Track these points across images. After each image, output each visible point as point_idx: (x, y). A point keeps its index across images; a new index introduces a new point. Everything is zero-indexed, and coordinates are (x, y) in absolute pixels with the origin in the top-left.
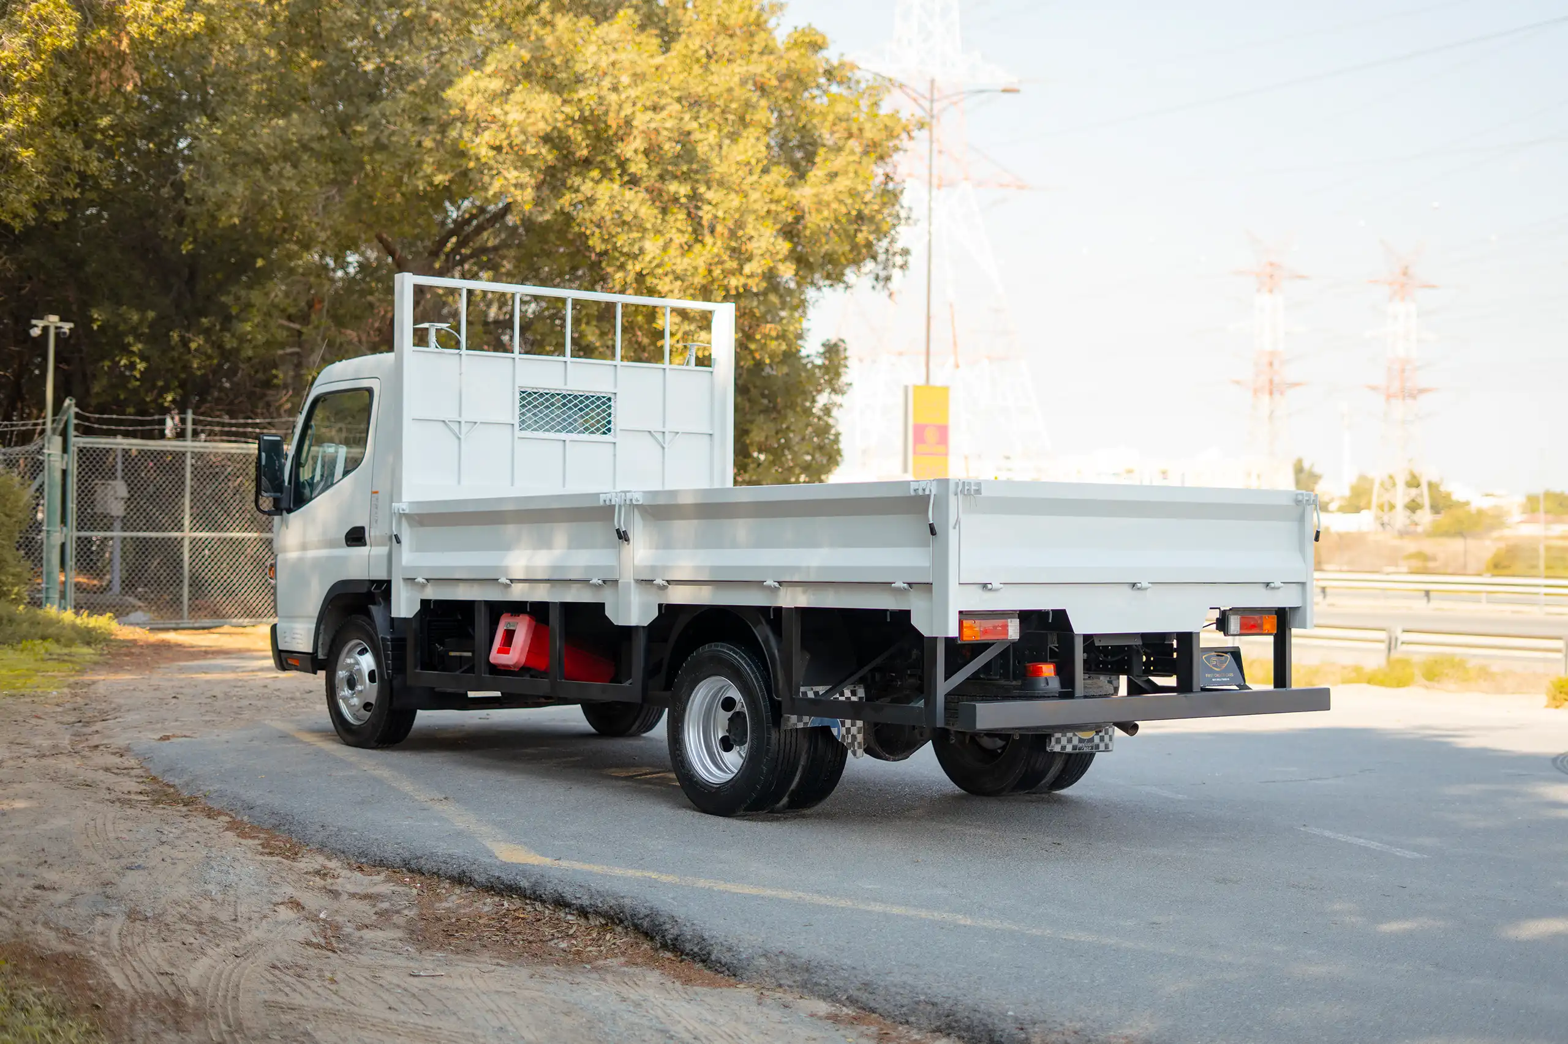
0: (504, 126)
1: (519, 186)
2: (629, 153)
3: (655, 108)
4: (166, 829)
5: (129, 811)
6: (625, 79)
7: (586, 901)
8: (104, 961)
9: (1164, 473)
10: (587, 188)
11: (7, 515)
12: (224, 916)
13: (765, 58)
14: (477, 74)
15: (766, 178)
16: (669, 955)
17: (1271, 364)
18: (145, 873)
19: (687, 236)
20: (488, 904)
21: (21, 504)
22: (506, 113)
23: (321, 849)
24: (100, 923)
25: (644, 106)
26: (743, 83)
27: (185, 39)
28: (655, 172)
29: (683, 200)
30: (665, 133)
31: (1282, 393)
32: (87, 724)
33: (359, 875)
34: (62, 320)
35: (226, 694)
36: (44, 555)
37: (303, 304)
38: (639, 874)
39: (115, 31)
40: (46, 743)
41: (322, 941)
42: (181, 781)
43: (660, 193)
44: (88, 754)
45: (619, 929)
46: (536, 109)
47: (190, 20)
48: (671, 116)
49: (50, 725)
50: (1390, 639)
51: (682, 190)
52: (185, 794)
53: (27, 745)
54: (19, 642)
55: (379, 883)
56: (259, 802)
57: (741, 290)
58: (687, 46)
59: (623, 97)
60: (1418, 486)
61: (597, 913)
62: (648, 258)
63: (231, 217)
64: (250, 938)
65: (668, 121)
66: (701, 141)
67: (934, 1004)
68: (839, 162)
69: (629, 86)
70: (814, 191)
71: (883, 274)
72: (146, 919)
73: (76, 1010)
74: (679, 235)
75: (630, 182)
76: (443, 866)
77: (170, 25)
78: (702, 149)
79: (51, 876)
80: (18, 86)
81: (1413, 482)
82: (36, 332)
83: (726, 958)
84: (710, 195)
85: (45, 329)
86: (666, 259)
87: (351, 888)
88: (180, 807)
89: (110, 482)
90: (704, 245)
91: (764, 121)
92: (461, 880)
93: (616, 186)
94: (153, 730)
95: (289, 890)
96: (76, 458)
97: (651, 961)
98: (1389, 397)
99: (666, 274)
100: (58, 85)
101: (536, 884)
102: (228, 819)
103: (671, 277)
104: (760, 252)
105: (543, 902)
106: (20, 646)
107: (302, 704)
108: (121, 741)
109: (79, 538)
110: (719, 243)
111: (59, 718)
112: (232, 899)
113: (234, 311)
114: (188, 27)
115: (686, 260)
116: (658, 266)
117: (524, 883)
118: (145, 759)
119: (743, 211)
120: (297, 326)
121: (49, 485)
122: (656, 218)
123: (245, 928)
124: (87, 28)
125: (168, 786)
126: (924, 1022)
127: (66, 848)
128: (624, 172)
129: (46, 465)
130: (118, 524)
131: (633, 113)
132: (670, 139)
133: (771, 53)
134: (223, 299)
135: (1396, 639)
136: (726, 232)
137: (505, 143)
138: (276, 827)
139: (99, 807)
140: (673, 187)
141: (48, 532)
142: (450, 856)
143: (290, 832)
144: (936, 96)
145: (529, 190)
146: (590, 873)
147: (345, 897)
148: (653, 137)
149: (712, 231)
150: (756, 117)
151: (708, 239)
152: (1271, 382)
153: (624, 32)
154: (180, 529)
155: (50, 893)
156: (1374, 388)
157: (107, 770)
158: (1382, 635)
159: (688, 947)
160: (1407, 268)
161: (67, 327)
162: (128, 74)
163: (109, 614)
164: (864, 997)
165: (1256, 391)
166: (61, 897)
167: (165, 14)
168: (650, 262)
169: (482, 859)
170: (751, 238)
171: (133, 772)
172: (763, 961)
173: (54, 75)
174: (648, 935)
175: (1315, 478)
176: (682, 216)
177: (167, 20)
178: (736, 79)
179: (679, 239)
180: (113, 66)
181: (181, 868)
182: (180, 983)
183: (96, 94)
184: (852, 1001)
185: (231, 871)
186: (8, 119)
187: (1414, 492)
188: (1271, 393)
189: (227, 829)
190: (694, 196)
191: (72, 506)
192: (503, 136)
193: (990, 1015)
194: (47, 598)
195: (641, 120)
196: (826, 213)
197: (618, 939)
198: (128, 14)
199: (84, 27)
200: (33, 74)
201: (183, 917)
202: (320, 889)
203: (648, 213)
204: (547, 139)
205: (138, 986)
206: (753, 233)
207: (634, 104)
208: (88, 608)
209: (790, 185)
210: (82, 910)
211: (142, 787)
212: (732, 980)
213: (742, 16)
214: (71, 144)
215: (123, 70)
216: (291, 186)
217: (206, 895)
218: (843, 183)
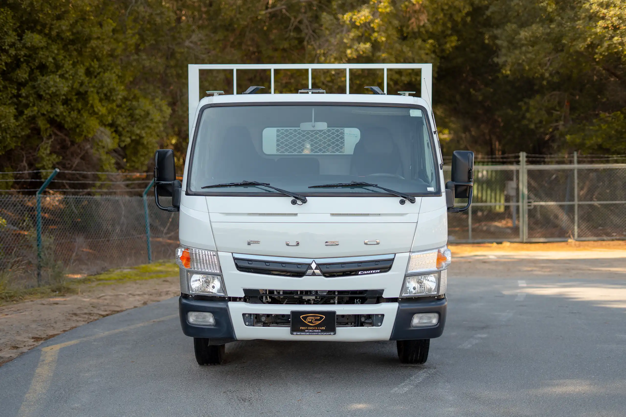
120: (559, 113)
162: (422, 19)
183: (412, 28)
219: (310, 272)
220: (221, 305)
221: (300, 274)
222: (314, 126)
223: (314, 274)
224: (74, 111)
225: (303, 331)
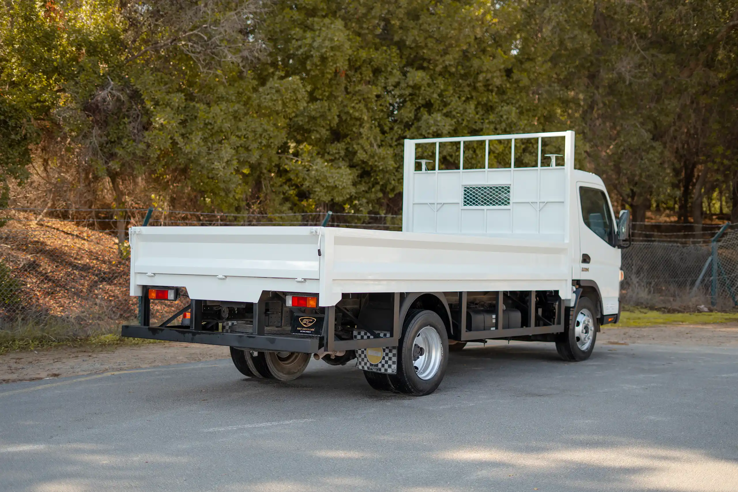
224: (469, 150)
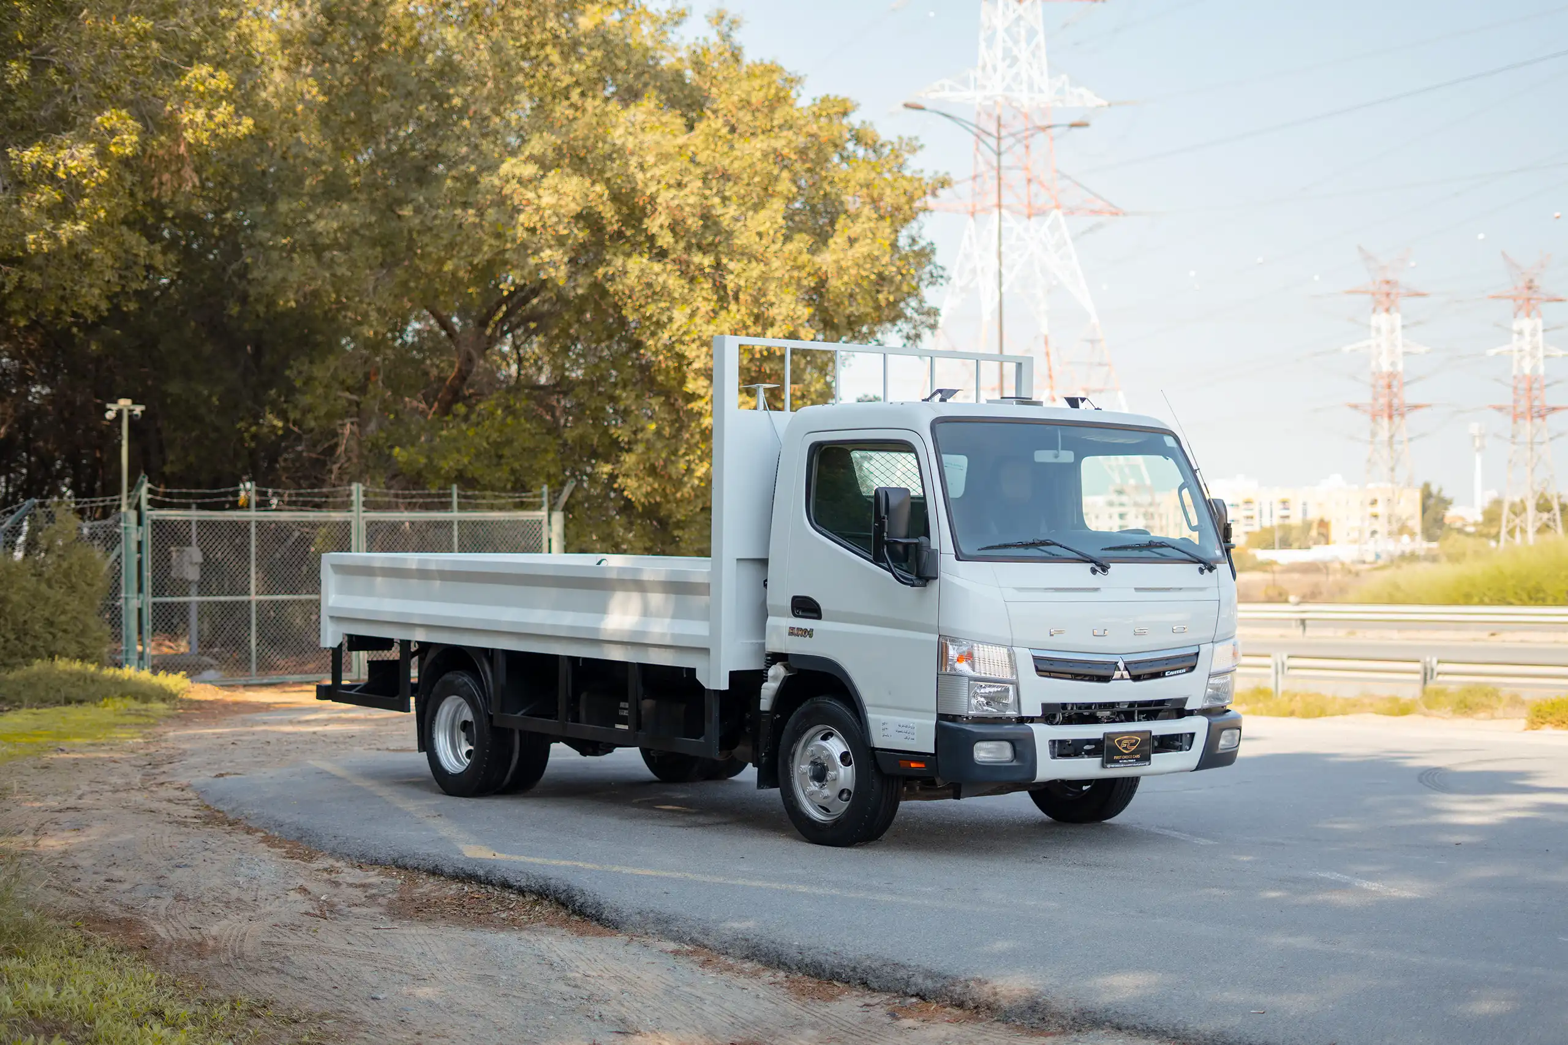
0: (538, 209)
1: (555, 265)
2: (654, 229)
3: (680, 185)
4: (210, 840)
5: (183, 829)
6: (650, 159)
7: (523, 883)
8: (152, 922)
9: (1284, 502)
10: (619, 262)
11: (89, 585)
12: (248, 897)
13: (785, 133)
14: (514, 161)
15: (790, 247)
16: (577, 918)
17: (1389, 386)
18: (190, 870)
19: (712, 304)
20: (453, 888)
21: (102, 574)
22: (539, 197)
23: (332, 854)
24: (152, 901)
25: (667, 184)
26: (765, 155)
27: (238, 141)
28: (682, 245)
29: (707, 270)
30: (687, 209)
31: (1402, 415)
32: (156, 766)
33: (358, 871)
34: (134, 403)
35: (278, 740)
36: (123, 619)
37: (361, 376)
38: (569, 863)
39: (173, 136)
40: (120, 781)
41: (318, 913)
42: (230, 808)
43: (688, 264)
44: (154, 789)
45: (546, 902)
46: (568, 191)
47: (239, 124)
48: (693, 193)
49: (126, 768)
50: (1425, 669)
51: (707, 261)
52: (231, 817)
53: (104, 783)
54: (102, 699)
55: (373, 877)
56: (288, 821)
57: (765, 353)
58: (709, 126)
59: (648, 175)
60: (1549, 510)
61: (531, 892)
62: (675, 326)
63: (288, 301)
64: (263, 911)
65: (690, 197)
66: (723, 215)
67: (747, 940)
68: (856, 229)
69: (655, 165)
70: (834, 257)
71: (913, 332)
72: (188, 900)
73: (130, 949)
74: (705, 303)
75: (657, 254)
76: (422, 862)
77: (222, 130)
78: (725, 222)
79: (117, 873)
80: (88, 191)
81: (1544, 506)
82: (110, 415)
83: (613, 916)
84: (732, 266)
85: (119, 413)
86: (693, 327)
87: (350, 880)
88: (226, 826)
89: (185, 548)
90: (729, 311)
91: (785, 192)
92: (435, 872)
93: (645, 260)
94: (210, 770)
95: (301, 882)
96: (150, 529)
97: (565, 923)
98: (1516, 418)
99: (693, 341)
100: (123, 187)
101: (490, 871)
102: (262, 834)
103: (698, 343)
104: (780, 318)
105: (493, 885)
106: (102, 703)
107: (342, 746)
108: (183, 781)
109: (154, 604)
110: (743, 310)
111: (133, 762)
112: (255, 886)
113: (298, 384)
114: (238, 130)
115: (712, 327)
116: (685, 333)
117: (481, 872)
118: (201, 792)
119: (764, 278)
120: (354, 397)
121: (126, 556)
122: (683, 287)
123: (262, 905)
124: (148, 135)
125: (218, 811)
126: (738, 953)
127: (130, 853)
128: (652, 246)
129: (123, 537)
130: (194, 589)
131: (658, 190)
132: (694, 215)
133: (791, 127)
134: (287, 373)
135: (1432, 670)
136: (749, 298)
137: (539, 225)
138: (300, 838)
139: (159, 826)
140: (697, 258)
141: (126, 598)
142: (428, 855)
143: (309, 842)
144: (1003, 133)
145: (563, 267)
146: (533, 864)
147: (344, 886)
148: (676, 212)
149: (736, 298)
150: (779, 188)
151: (733, 307)
152: (1390, 406)
153: (651, 113)
154: (247, 592)
155: (117, 884)
156: (1500, 409)
157: (170, 801)
158: (1417, 666)
159: (589, 910)
160: (1531, 281)
161: (138, 410)
162: (187, 176)
163: (183, 673)
164: (701, 938)
165: (1374, 417)
166: (126, 886)
167: (217, 120)
168: (678, 330)
169: (451, 856)
170: (772, 304)
171: (191, 803)
172: (638, 917)
173: (120, 178)
174: (564, 905)
175: (1445, 503)
176: (707, 285)
177: (218, 125)
178: (758, 154)
179: (705, 307)
180: (173, 168)
181: (218, 865)
182: (204, 933)
183: (158, 195)
184: (693, 941)
185: (257, 867)
186: (79, 222)
187: (1545, 516)
188: (1390, 417)
189: (261, 842)
190: (718, 266)
191: (147, 574)
192: (537, 218)
193: (782, 944)
194: (127, 660)
195: (665, 197)
196: (846, 278)
197: (545, 909)
198: (186, 120)
199: (146, 133)
200: (100, 180)
201: (215, 899)
202: (326, 881)
203: (675, 283)
204: (579, 217)
205: (175, 936)
206: (773, 299)
207: (659, 182)
208: (164, 668)
209: (813, 251)
210: (140, 894)
211: (198, 813)
212: (615, 931)
213: (762, 94)
214: (138, 244)
215: (182, 173)
216: (343, 271)
217: (236, 884)
218: (861, 249)
219: (1117, 674)
220: (1019, 729)
221: (1106, 679)
222: (1056, 457)
223: (1122, 678)
225: (1117, 762)
